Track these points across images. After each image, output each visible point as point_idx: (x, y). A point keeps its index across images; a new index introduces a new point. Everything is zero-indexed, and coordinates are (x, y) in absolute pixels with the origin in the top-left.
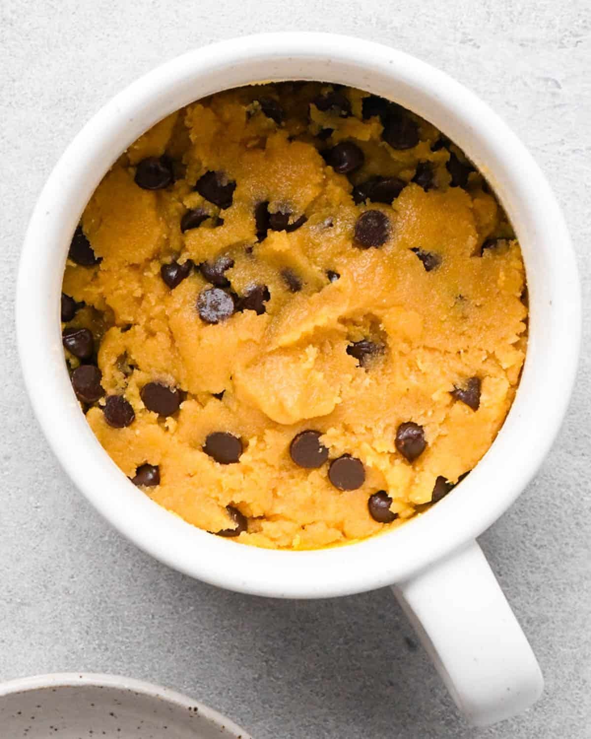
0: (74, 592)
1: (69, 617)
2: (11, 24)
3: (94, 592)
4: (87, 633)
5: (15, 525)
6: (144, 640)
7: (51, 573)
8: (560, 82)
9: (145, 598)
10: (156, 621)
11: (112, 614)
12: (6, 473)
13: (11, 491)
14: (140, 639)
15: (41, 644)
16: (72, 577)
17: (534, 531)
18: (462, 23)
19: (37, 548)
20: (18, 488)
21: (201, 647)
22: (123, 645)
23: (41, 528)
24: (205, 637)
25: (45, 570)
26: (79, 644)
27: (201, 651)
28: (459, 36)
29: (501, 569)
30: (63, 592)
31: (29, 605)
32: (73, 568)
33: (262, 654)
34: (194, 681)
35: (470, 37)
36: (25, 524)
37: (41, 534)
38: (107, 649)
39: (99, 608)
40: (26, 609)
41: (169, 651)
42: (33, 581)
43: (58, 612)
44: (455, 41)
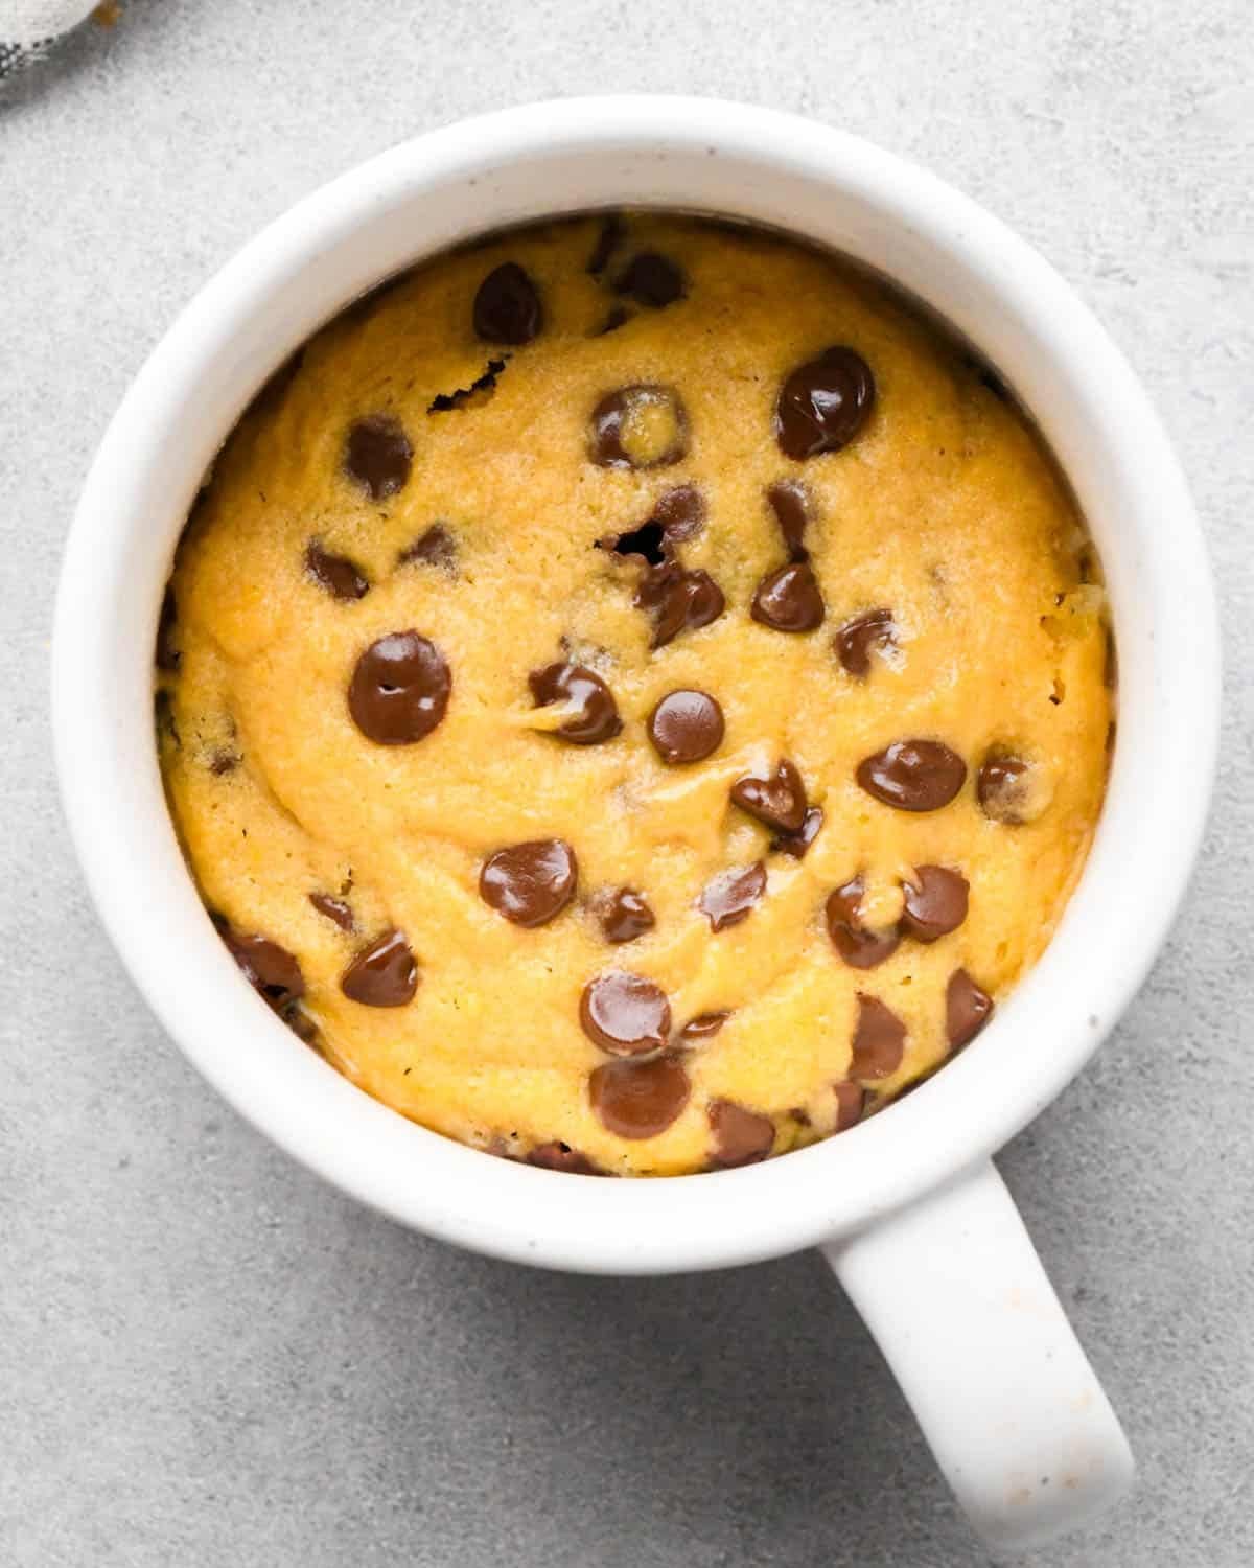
0: (352, 1395)
1: (342, 1445)
3: (392, 1394)
4: (380, 1477)
5: (230, 1262)
6: (495, 1489)
7: (304, 1357)
9: (493, 1403)
11: (428, 1438)
12: (210, 1159)
13: (221, 1194)
14: (487, 1487)
15: (289, 1502)
16: (347, 1365)
18: (1099, 236)
19: (276, 1307)
20: (235, 1189)
21: (610, 1499)
22: (451, 1500)
23: (283, 1267)
24: (616, 1481)
25: (291, 1351)
26: (365, 1499)
27: (609, 1509)
28: (1095, 261)
29: (1208, 1329)
30: (330, 1395)
31: (261, 1423)
32: (347, 1348)
33: (732, 1512)
35: (1117, 264)
36: (252, 1258)
37: (283, 1279)
39: (402, 1426)
40: (256, 1430)
41: (544, 1510)
42: (268, 1375)
43: (320, 1436)
44: (1085, 270)
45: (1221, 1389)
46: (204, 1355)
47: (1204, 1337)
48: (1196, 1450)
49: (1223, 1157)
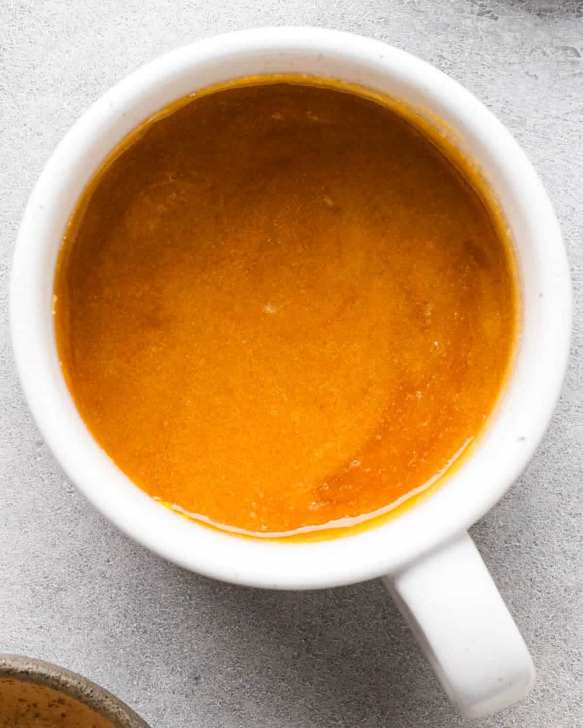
0: (111, 575)
1: (107, 600)
2: (30, 12)
3: (131, 575)
4: (125, 617)
5: (49, 511)
7: (86, 557)
8: (579, 51)
9: (181, 579)
10: (193, 602)
12: (39, 459)
13: (44, 477)
14: (179, 621)
15: (80, 629)
16: (109, 561)
17: (568, 500)
19: (72, 533)
20: (52, 474)
21: (239, 626)
22: (161, 627)
23: (75, 513)
24: (244, 617)
25: (80, 555)
26: (118, 627)
27: (240, 631)
28: (477, 8)
30: (100, 576)
32: (108, 552)
33: (301, 632)
34: (233, 661)
35: (487, 9)
36: (59, 509)
38: (145, 632)
39: (136, 591)
41: (207, 632)
42: (69, 566)
43: (95, 596)
44: (472, 13)
45: (543, 568)
46: (37, 557)
47: (534, 542)
48: (531, 598)
49: (544, 453)
